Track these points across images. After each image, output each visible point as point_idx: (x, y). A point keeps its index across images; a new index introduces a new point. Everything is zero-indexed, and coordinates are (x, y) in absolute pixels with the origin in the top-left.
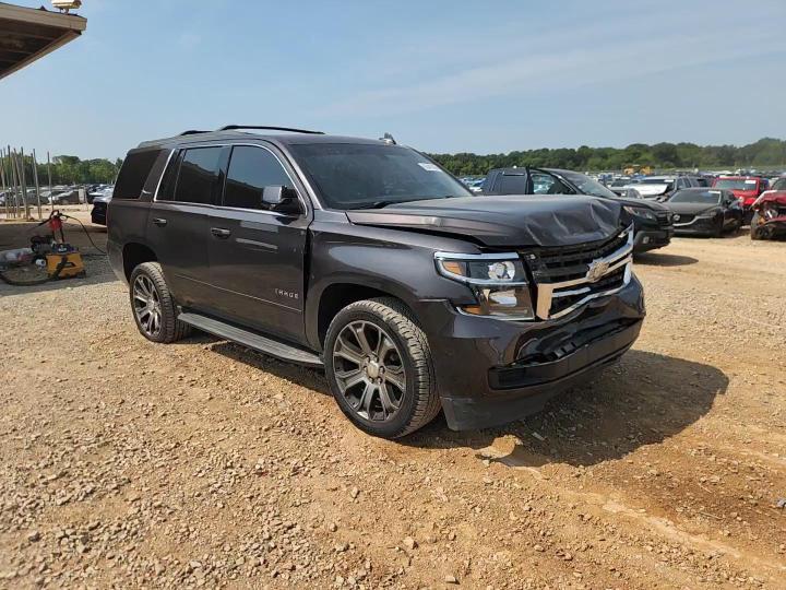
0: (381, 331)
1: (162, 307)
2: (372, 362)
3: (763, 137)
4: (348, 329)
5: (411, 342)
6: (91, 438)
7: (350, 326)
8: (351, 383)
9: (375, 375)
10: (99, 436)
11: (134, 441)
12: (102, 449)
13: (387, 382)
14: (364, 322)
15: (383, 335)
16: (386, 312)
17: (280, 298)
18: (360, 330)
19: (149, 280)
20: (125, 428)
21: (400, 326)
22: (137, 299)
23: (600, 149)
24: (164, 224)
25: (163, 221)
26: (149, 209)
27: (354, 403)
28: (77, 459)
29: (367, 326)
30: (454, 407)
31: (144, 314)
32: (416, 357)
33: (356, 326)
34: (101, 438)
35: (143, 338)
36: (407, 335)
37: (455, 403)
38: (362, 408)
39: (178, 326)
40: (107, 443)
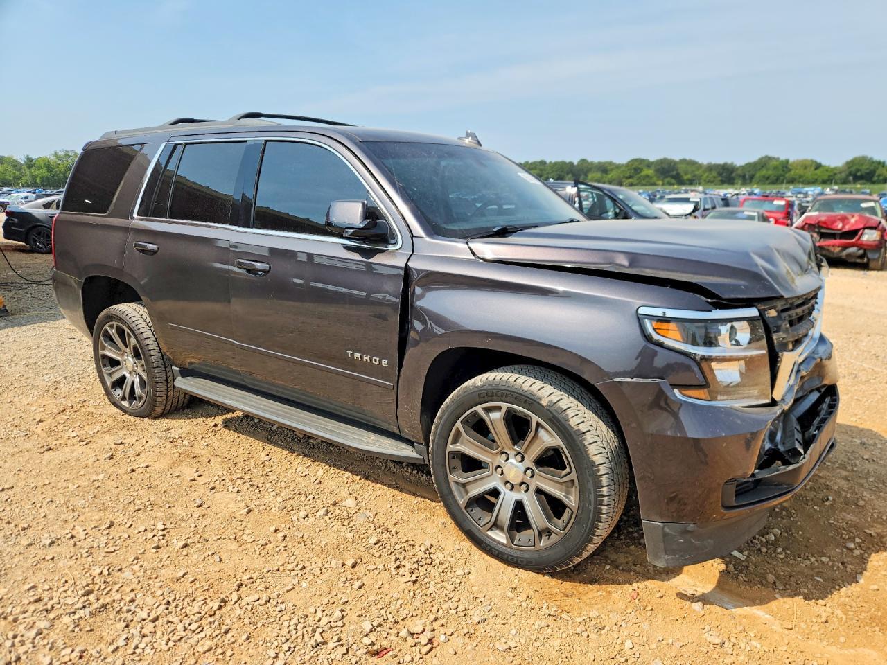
0: (535, 419)
1: (148, 367)
2: (512, 460)
3: (764, 155)
4: (475, 414)
5: (589, 438)
6: (73, 599)
7: (479, 409)
8: (475, 491)
9: (516, 481)
10: (88, 593)
11: (149, 600)
12: (98, 619)
13: (539, 491)
14: (505, 406)
15: (538, 425)
16: (546, 392)
17: (352, 364)
18: (496, 416)
19: (127, 330)
20: (127, 574)
21: (570, 413)
22: (104, 356)
23: (600, 163)
24: (154, 252)
25: (150, 246)
26: (126, 229)
27: (480, 518)
28: (60, 643)
29: (509, 411)
30: (665, 535)
31: (116, 376)
32: (598, 460)
33: (488, 410)
34: (92, 597)
35: (117, 410)
36: (583, 428)
37: (667, 530)
38: (496, 525)
39: (171, 393)
40: (104, 606)
